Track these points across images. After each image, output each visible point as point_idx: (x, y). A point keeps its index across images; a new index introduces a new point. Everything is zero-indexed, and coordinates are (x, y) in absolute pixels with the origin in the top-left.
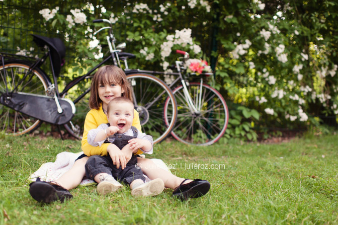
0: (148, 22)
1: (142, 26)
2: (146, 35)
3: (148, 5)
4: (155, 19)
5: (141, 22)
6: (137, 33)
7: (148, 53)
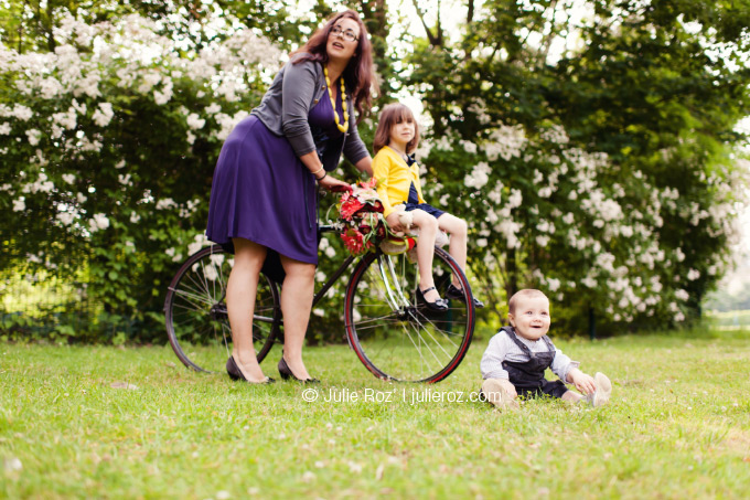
0: (174, 218)
1: (167, 223)
2: (172, 233)
3: (174, 200)
4: (181, 215)
5: (165, 218)
6: (162, 231)
7: (175, 254)
